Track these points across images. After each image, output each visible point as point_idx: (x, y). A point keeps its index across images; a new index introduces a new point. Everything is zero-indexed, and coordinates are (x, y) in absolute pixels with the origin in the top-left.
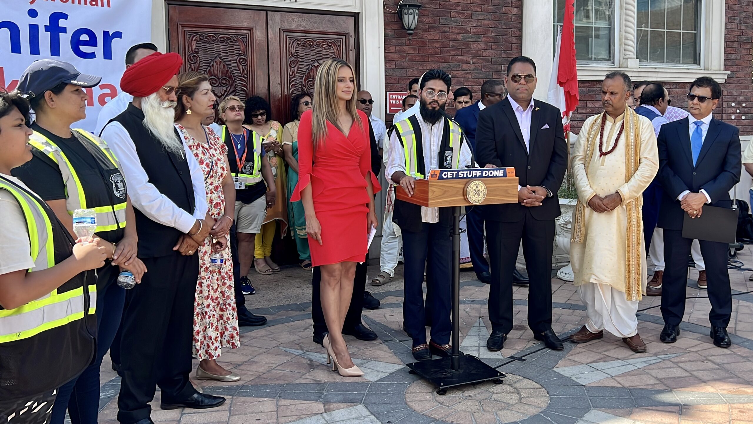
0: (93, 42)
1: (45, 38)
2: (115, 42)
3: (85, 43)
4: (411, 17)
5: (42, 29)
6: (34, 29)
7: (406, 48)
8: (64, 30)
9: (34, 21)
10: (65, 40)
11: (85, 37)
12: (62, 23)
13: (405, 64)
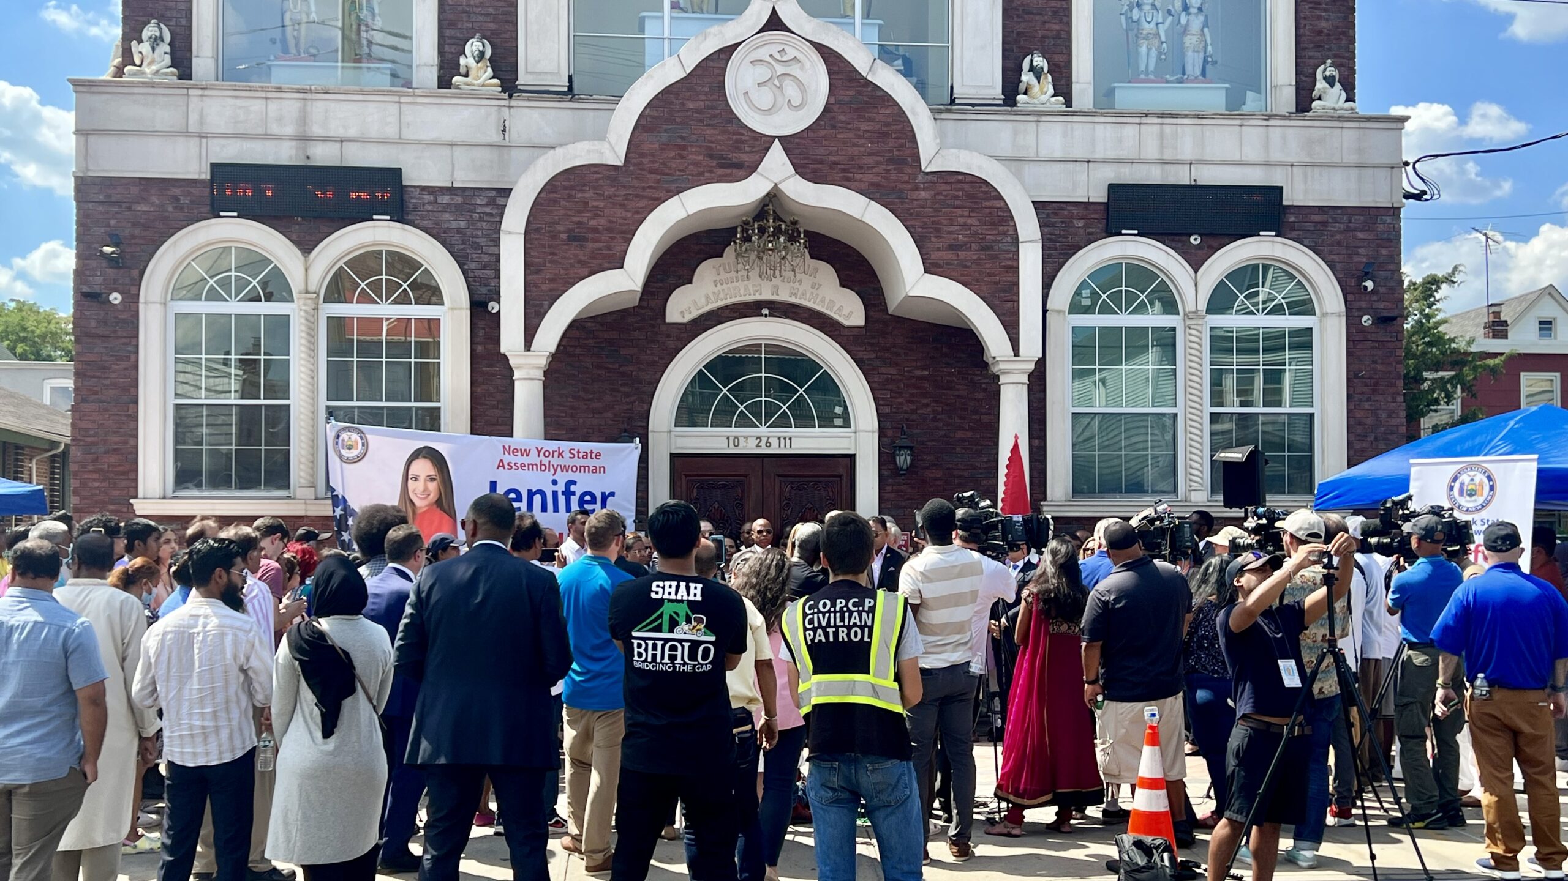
0: (593, 501)
1: (562, 499)
2: (610, 500)
3: (588, 502)
4: (902, 458)
5: (560, 494)
6: (555, 493)
7: (904, 487)
8: (574, 493)
9: (555, 488)
10: (574, 500)
11: (588, 498)
12: (573, 488)
13: (903, 504)
